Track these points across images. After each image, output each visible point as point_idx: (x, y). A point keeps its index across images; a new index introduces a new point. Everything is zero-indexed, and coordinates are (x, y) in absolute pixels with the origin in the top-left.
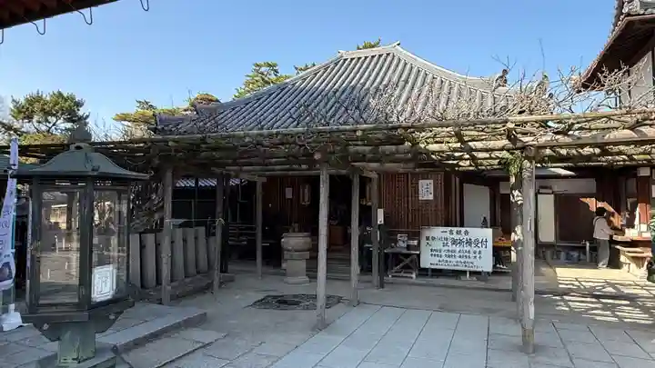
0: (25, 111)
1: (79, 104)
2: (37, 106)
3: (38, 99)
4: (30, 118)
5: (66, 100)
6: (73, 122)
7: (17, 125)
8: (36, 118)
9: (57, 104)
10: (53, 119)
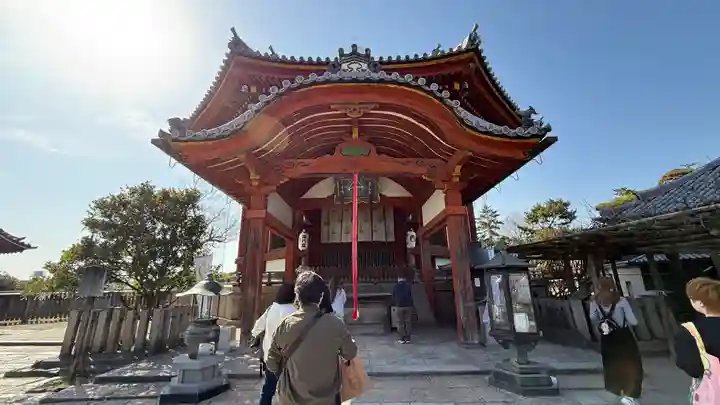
0: (533, 218)
1: (566, 205)
2: (539, 213)
3: (539, 208)
4: (536, 221)
5: (556, 204)
6: (565, 217)
7: (530, 227)
8: (540, 220)
9: (551, 208)
10: (551, 219)
